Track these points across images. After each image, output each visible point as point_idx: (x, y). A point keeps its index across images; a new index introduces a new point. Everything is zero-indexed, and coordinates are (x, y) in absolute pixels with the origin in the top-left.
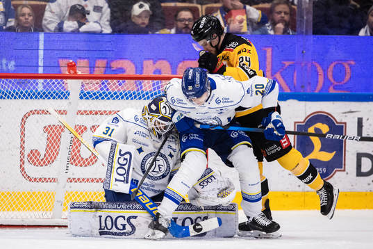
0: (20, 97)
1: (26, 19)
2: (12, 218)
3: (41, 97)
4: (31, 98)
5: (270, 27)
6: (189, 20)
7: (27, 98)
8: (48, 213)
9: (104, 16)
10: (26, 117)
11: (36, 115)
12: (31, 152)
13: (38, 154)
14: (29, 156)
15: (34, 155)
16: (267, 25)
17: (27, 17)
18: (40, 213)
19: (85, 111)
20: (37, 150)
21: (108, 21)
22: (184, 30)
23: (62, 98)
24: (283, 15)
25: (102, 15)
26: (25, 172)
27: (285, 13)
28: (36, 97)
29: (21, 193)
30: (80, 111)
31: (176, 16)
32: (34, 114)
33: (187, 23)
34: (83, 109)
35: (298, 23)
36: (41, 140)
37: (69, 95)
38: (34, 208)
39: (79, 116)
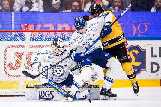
0: (4, 40)
1: (6, 6)
2: (1, 93)
3: (13, 40)
4: (9, 40)
5: (112, 9)
6: (77, 6)
7: (7, 40)
8: (17, 90)
9: (40, 4)
10: (7, 48)
11: (11, 48)
14: (8, 65)
15: (10, 65)
16: (111, 8)
17: (7, 5)
18: (13, 90)
19: (32, 46)
20: (12, 63)
21: (42, 7)
22: (75, 10)
23: (22, 40)
24: (118, 3)
25: (39, 4)
26: (7, 73)
27: (119, 2)
28: (11, 40)
29: (5, 82)
30: (30, 46)
31: (71, 4)
32: (10, 47)
33: (76, 7)
34: (31, 45)
35: (124, 6)
37: (25, 39)
38: (11, 88)
39: (30, 48)
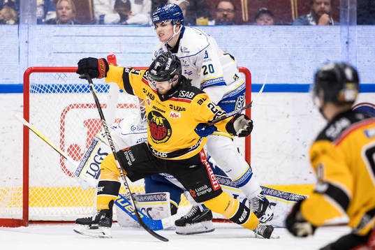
0: (59, 90)
1: (63, 12)
2: (52, 214)
3: (80, 90)
4: (70, 91)
5: (311, 19)
7: (66, 92)
8: (89, 208)
9: (145, 8)
10: (66, 111)
11: (75, 109)
12: (71, 147)
13: (78, 148)
14: (68, 150)
15: (73, 149)
16: (308, 15)
17: (64, 10)
18: (80, 209)
19: (125, 105)
20: (76, 145)
21: (149, 13)
23: (102, 92)
26: (65, 167)
28: (75, 91)
29: (61, 188)
30: (120, 105)
32: (73, 107)
33: (225, 13)
34: (123, 102)
35: (342, 13)
36: (81, 134)
37: (108, 88)
38: (73, 204)
39: (119, 109)
